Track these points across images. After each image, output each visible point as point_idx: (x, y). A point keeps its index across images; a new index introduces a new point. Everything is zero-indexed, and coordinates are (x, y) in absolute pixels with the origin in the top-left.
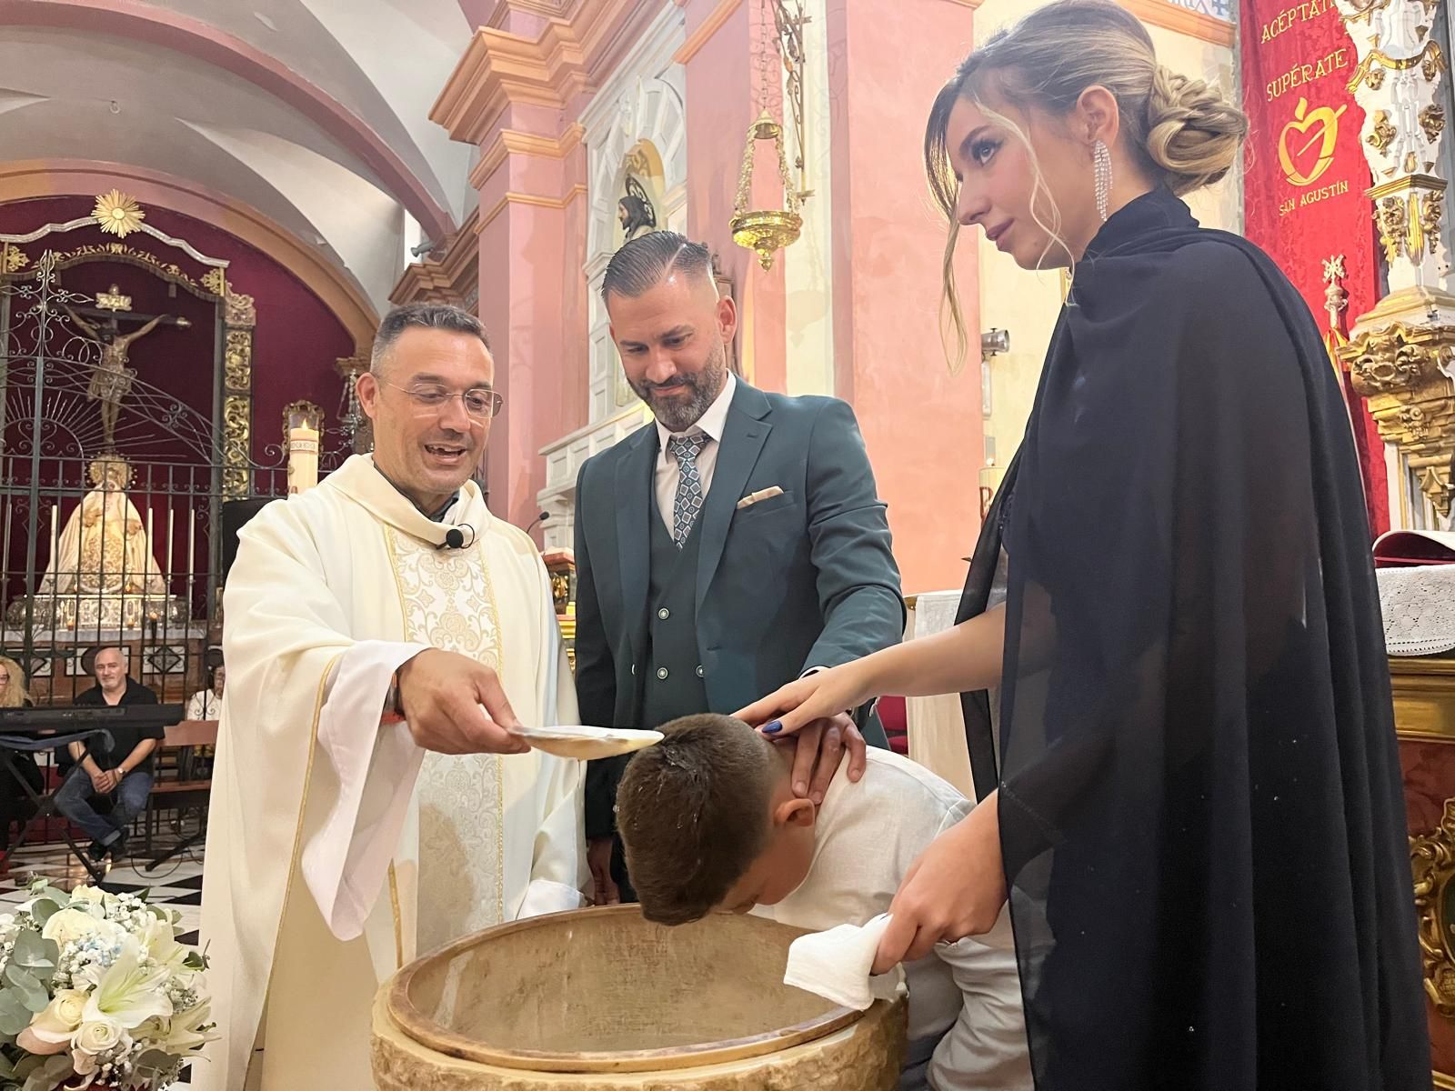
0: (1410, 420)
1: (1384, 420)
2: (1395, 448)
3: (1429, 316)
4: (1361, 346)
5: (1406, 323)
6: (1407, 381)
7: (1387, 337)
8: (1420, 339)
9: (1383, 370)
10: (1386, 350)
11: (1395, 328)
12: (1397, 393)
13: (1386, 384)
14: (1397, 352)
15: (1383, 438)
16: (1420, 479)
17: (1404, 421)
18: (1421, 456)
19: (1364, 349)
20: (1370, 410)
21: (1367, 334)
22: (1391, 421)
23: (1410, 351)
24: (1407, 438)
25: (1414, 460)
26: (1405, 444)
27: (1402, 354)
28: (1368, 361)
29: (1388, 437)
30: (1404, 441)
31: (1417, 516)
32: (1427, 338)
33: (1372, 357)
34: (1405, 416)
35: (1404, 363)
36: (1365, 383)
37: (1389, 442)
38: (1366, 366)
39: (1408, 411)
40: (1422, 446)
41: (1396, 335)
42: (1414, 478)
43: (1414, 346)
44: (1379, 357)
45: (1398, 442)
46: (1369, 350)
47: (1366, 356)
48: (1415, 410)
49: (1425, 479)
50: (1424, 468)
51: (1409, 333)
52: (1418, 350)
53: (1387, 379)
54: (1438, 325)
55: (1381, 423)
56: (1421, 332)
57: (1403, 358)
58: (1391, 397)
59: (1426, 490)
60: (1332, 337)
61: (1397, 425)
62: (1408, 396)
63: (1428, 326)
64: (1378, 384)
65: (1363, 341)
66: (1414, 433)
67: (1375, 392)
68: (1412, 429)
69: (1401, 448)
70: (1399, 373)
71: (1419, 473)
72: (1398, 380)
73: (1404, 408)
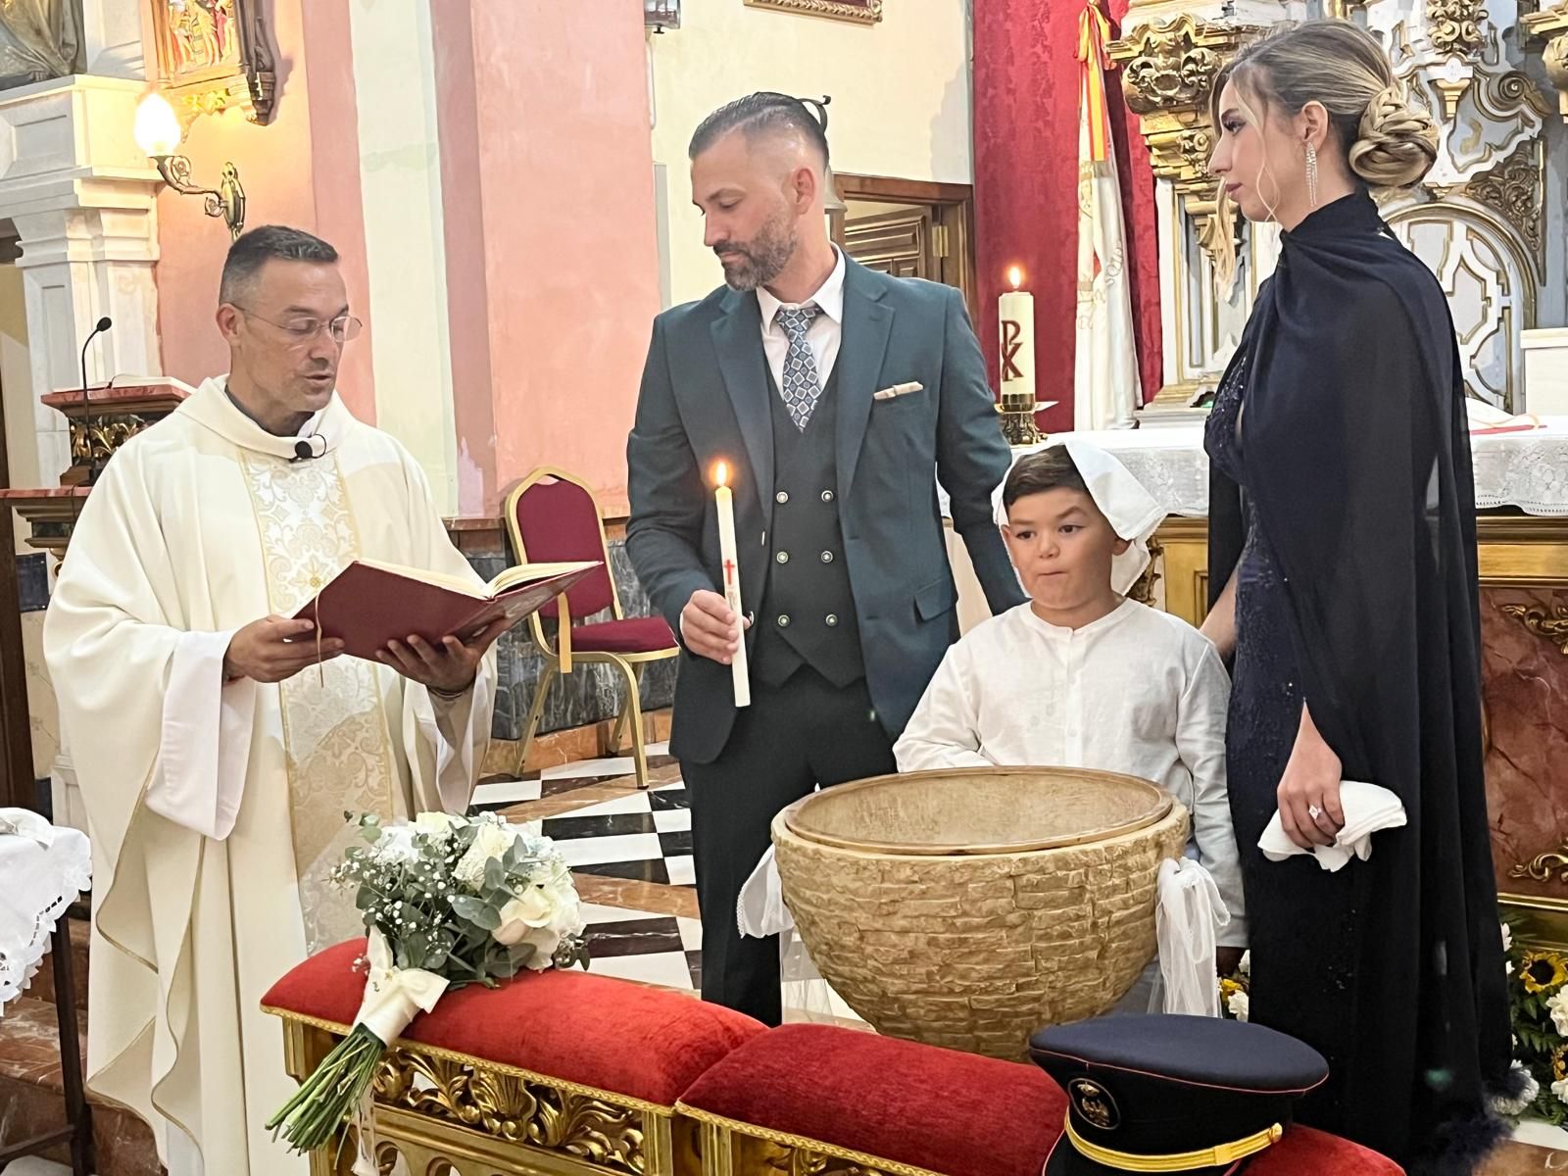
0: (1193, 150)
1: (1161, 148)
2: (1169, 186)
3: (1224, 9)
4: (1139, 43)
5: (1196, 17)
6: (1193, 98)
7: (1171, 35)
8: (1212, 41)
9: (1165, 81)
10: (1169, 53)
11: (1182, 22)
12: (1180, 112)
13: (1168, 100)
14: (1184, 56)
15: (1156, 171)
16: (1197, 229)
17: (1186, 151)
18: (1201, 199)
19: (1141, 47)
20: (1144, 131)
21: (1145, 28)
22: (1169, 149)
23: (1199, 57)
24: (1187, 173)
25: (1193, 205)
26: (1184, 182)
27: (1189, 60)
28: (1145, 65)
29: (1163, 171)
30: (1183, 177)
31: (1193, 281)
32: (1221, 40)
33: (1151, 60)
34: (1188, 145)
35: (1192, 73)
36: (1141, 96)
37: (1163, 177)
38: (1144, 72)
39: (1191, 138)
40: (1205, 186)
41: (1183, 32)
42: (1191, 227)
43: (1205, 50)
44: (1159, 61)
45: (1174, 179)
46: (1149, 49)
47: (1143, 59)
48: (1199, 136)
49: (1204, 231)
50: (1203, 214)
51: (1199, 32)
52: (1210, 56)
53: (1170, 93)
54: (1234, 22)
55: (1155, 151)
56: (1216, 32)
57: (1191, 66)
58: (1170, 116)
59: (1205, 245)
60: (1091, 17)
61: (1175, 156)
62: (1191, 117)
63: (1222, 24)
64: (1158, 99)
65: (1141, 36)
66: (1197, 168)
67: (1150, 108)
68: (1193, 163)
69: (1178, 186)
70: (1185, 86)
71: (1198, 222)
72: (1183, 96)
73: (1187, 133)
